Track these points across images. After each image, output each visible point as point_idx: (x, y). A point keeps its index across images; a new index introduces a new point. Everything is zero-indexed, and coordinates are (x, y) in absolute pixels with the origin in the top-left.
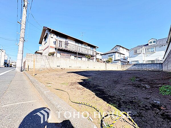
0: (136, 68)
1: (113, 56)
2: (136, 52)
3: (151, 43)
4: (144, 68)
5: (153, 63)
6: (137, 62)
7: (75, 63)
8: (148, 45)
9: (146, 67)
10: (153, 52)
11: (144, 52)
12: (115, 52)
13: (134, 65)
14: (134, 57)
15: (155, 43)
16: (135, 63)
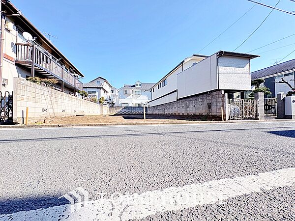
0: (126, 111)
1: (97, 94)
2: (126, 92)
3: (137, 85)
4: (134, 112)
5: (139, 107)
6: (127, 105)
8: (134, 86)
10: (139, 95)
11: (133, 95)
12: (100, 88)
13: (125, 108)
14: (124, 98)
15: (140, 87)
16: (125, 105)
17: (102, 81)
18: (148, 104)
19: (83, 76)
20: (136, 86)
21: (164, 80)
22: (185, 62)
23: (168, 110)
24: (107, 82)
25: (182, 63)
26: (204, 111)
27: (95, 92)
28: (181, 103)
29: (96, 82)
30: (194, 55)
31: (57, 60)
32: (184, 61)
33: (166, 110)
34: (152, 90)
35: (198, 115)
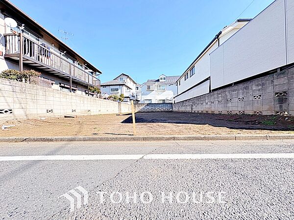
0: (150, 108)
1: (119, 91)
2: (149, 88)
3: (161, 79)
4: (157, 109)
5: (164, 103)
6: (150, 101)
7: (82, 102)
8: (158, 81)
9: (158, 107)
10: (164, 90)
11: (157, 90)
12: (123, 85)
13: (148, 105)
14: (147, 94)
15: (165, 80)
16: (148, 102)
17: (124, 78)
18: (174, 100)
19: (101, 73)
20: (160, 81)
21: (192, 68)
22: (223, 33)
23: (196, 106)
24: (130, 79)
25: (218, 36)
26: (266, 107)
27: (117, 90)
28: (216, 96)
29: (119, 79)
30: (239, 21)
31: (62, 53)
32: (220, 33)
33: (194, 107)
34: (178, 83)
35: (252, 115)
